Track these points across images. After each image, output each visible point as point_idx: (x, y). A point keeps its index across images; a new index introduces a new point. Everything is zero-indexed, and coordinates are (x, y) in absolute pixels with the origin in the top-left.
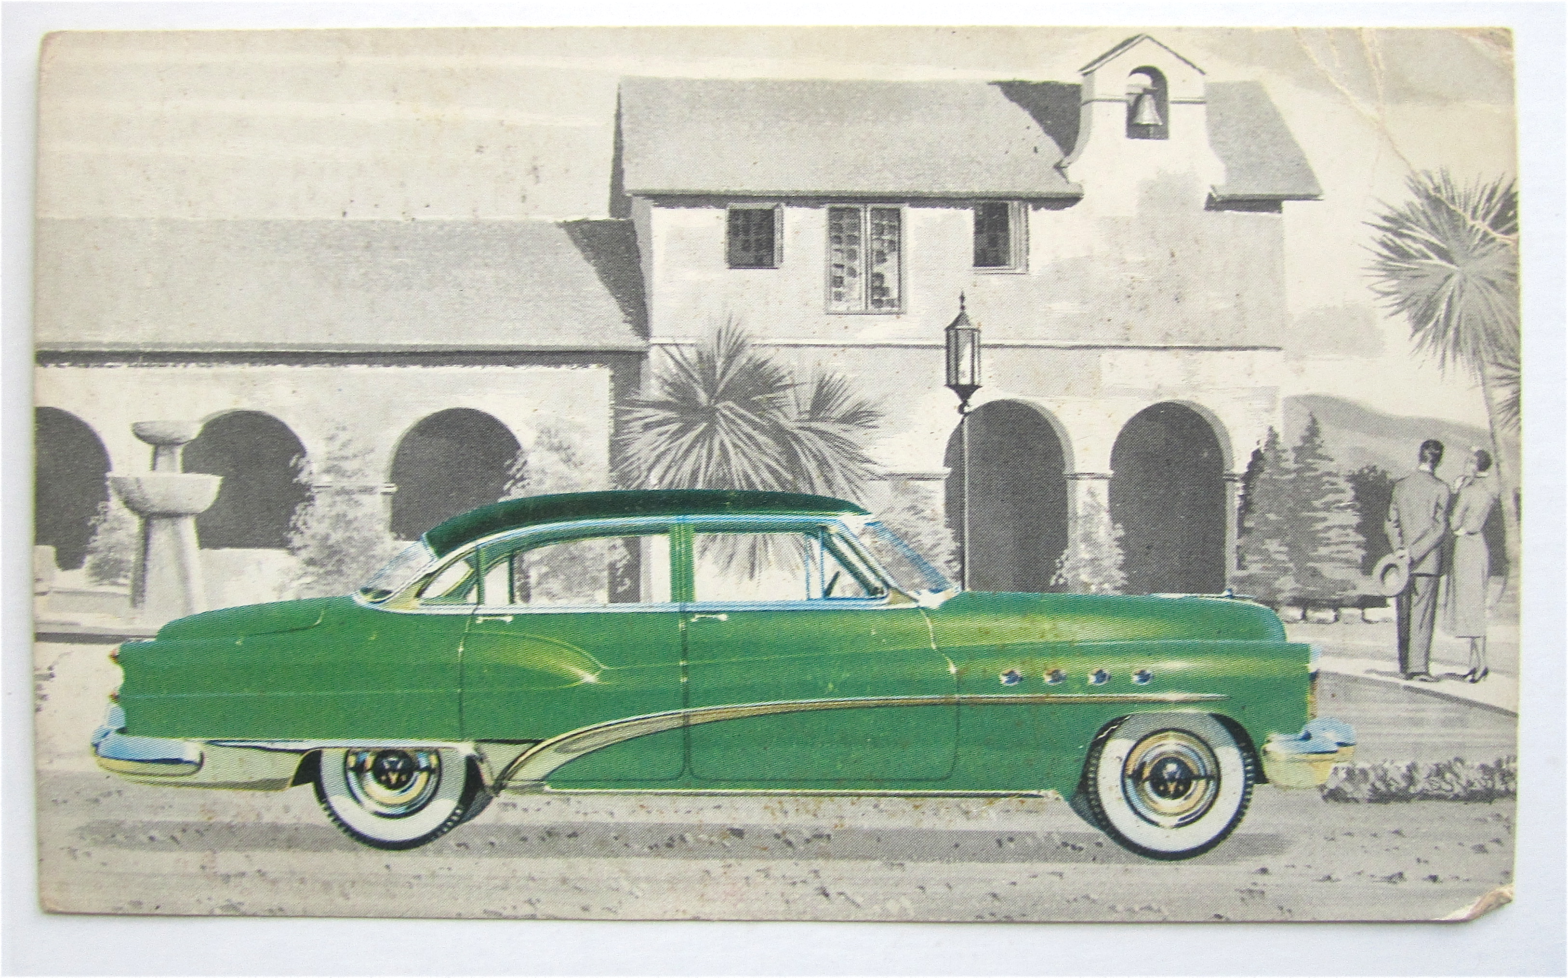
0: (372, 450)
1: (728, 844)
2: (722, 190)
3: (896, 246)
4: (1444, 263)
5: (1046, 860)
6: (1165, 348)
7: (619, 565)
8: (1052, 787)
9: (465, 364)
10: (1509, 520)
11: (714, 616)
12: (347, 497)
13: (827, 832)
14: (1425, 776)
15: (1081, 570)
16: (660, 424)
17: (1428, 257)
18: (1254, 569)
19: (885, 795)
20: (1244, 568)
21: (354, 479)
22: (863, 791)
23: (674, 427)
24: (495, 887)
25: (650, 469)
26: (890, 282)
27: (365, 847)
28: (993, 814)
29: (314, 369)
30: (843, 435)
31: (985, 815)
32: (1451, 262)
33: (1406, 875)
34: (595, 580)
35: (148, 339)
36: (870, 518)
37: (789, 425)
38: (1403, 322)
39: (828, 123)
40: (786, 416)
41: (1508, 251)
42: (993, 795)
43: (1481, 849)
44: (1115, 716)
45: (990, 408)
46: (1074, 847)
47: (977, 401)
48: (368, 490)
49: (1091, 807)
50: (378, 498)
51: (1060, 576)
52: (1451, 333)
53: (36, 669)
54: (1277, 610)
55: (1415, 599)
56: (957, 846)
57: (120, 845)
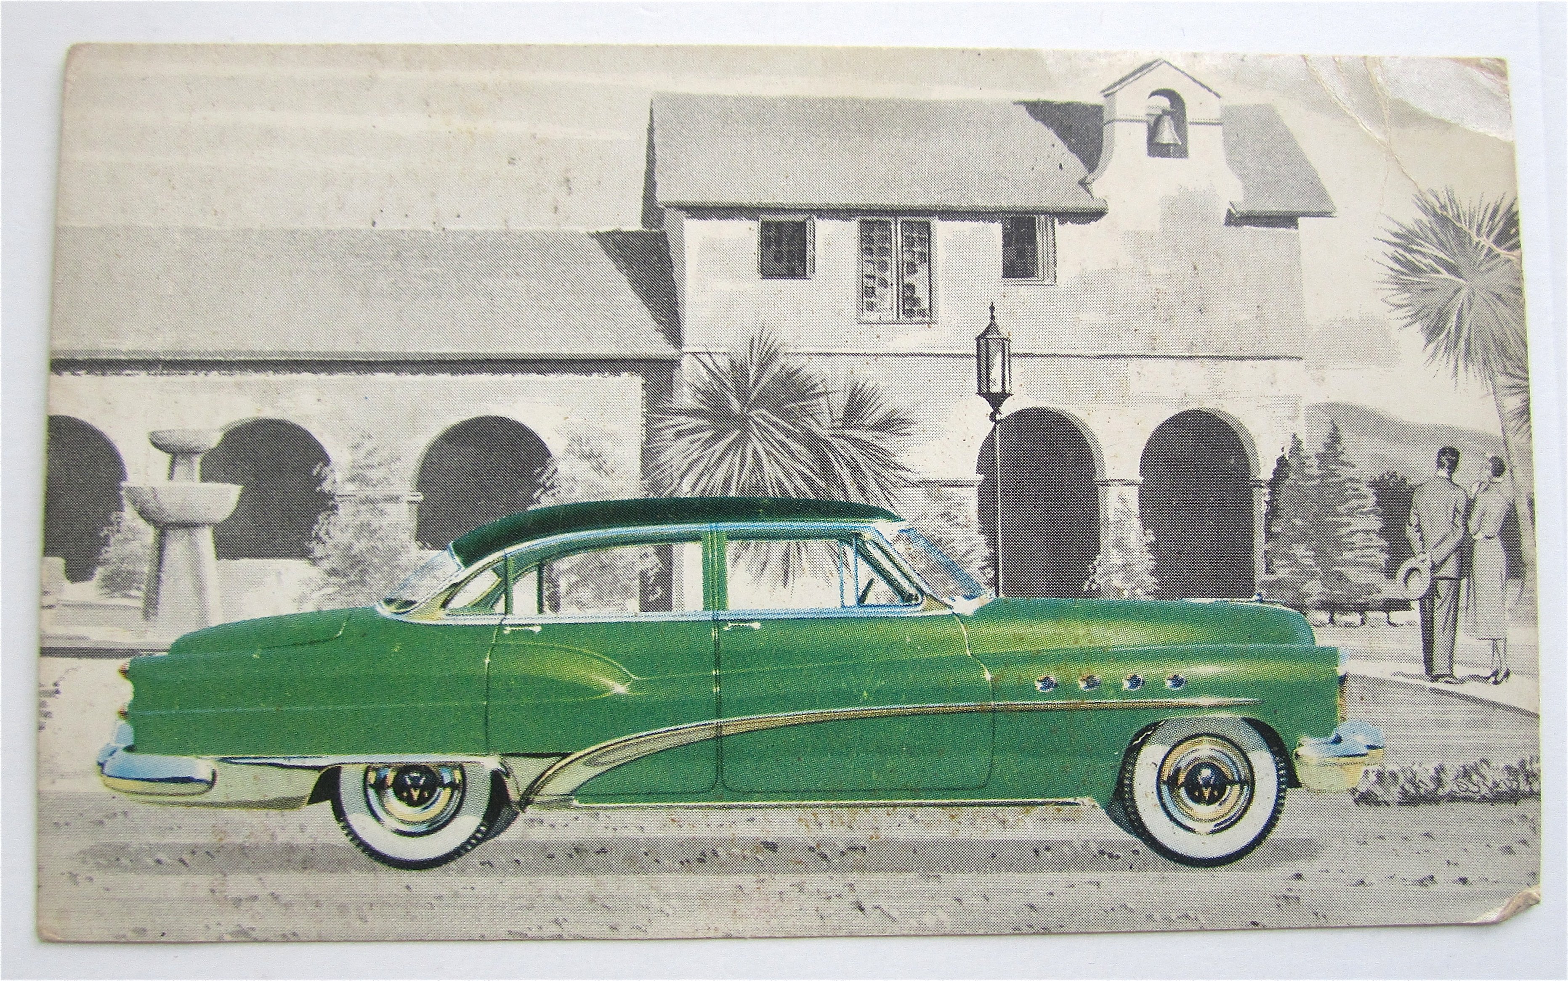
0: (399, 459)
1: (761, 858)
2: (755, 202)
3: (927, 258)
4: (1453, 277)
5: (1083, 869)
6: (1190, 357)
7: (650, 573)
8: (1089, 794)
9: (494, 372)
10: (1524, 524)
11: (747, 625)
12: (371, 506)
13: (862, 844)
14: (1453, 777)
15: (1113, 576)
16: (692, 431)
17: (1438, 272)
18: (1282, 573)
19: (921, 805)
20: (1273, 573)
21: (379, 488)
22: (899, 801)
23: (707, 435)
24: (520, 908)
25: (682, 477)
26: (921, 292)
27: (385, 868)
28: (1029, 822)
29: (339, 378)
30: (876, 442)
31: (1021, 824)
32: (1460, 276)
33: (1436, 878)
34: (626, 589)
35: (168, 347)
36: (904, 525)
37: (823, 432)
38: (1416, 335)
39: (858, 139)
40: (819, 423)
41: (1512, 267)
42: (1029, 804)
43: (1509, 850)
44: (1150, 721)
45: (1021, 415)
46: (1110, 856)
47: (1008, 408)
48: (394, 499)
49: (1127, 814)
50: (405, 506)
51: (1093, 581)
52: (1462, 344)
53: (41, 685)
54: (1305, 614)
55: (1437, 602)
56: (994, 856)
57: (126, 869)
